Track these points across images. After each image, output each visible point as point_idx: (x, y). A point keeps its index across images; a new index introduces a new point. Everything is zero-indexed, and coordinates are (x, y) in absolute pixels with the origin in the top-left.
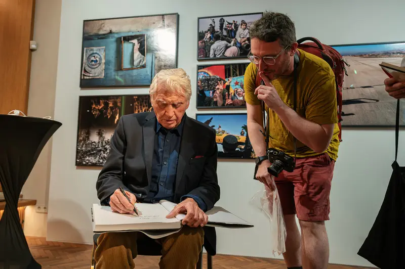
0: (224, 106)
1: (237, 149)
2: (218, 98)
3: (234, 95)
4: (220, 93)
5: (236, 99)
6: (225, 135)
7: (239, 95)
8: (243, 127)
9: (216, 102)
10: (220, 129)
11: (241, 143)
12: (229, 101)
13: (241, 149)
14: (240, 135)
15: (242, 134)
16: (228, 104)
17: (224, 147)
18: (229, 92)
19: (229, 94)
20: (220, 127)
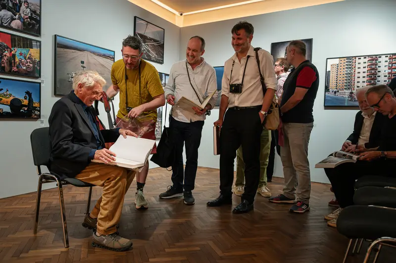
0: (10, 73)
1: (21, 110)
2: (6, 64)
3: (19, 63)
4: (7, 59)
5: (20, 68)
6: (12, 98)
7: (23, 64)
8: (26, 92)
9: (4, 67)
10: (8, 92)
11: (25, 106)
12: (15, 69)
13: (24, 110)
14: (23, 99)
15: (25, 99)
16: (13, 71)
17: (11, 109)
18: (15, 61)
19: (15, 63)
20: (8, 90)
